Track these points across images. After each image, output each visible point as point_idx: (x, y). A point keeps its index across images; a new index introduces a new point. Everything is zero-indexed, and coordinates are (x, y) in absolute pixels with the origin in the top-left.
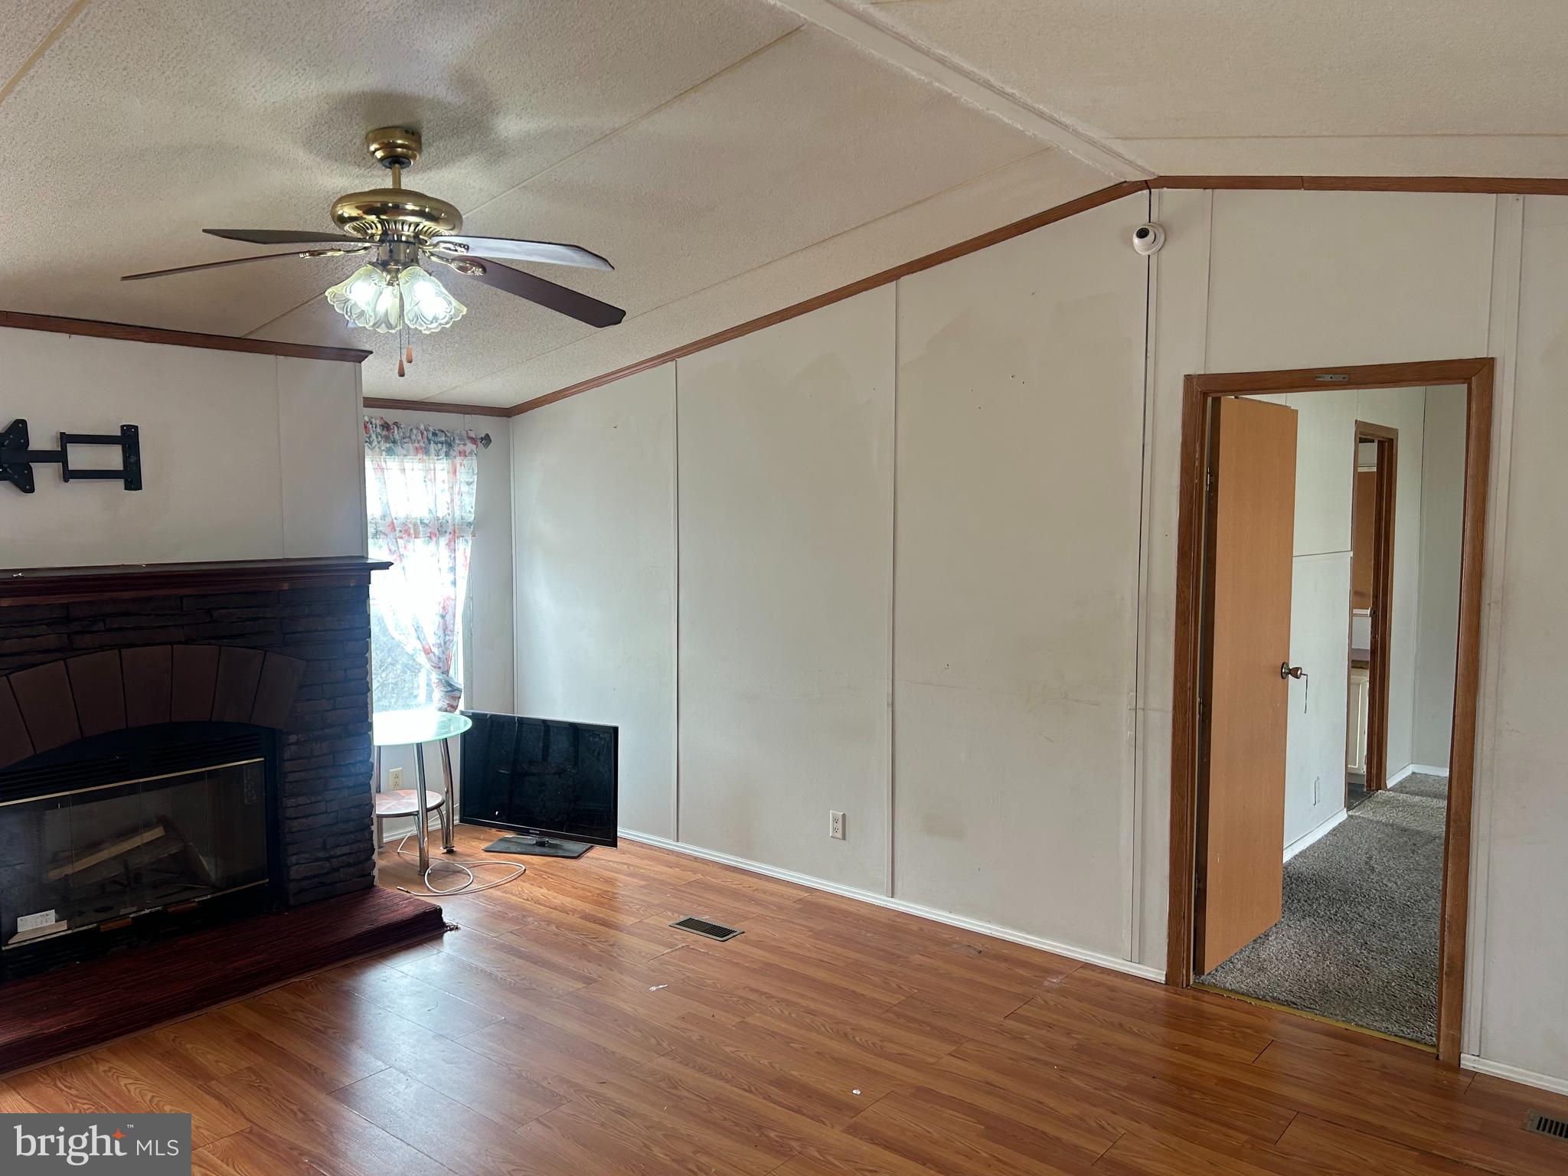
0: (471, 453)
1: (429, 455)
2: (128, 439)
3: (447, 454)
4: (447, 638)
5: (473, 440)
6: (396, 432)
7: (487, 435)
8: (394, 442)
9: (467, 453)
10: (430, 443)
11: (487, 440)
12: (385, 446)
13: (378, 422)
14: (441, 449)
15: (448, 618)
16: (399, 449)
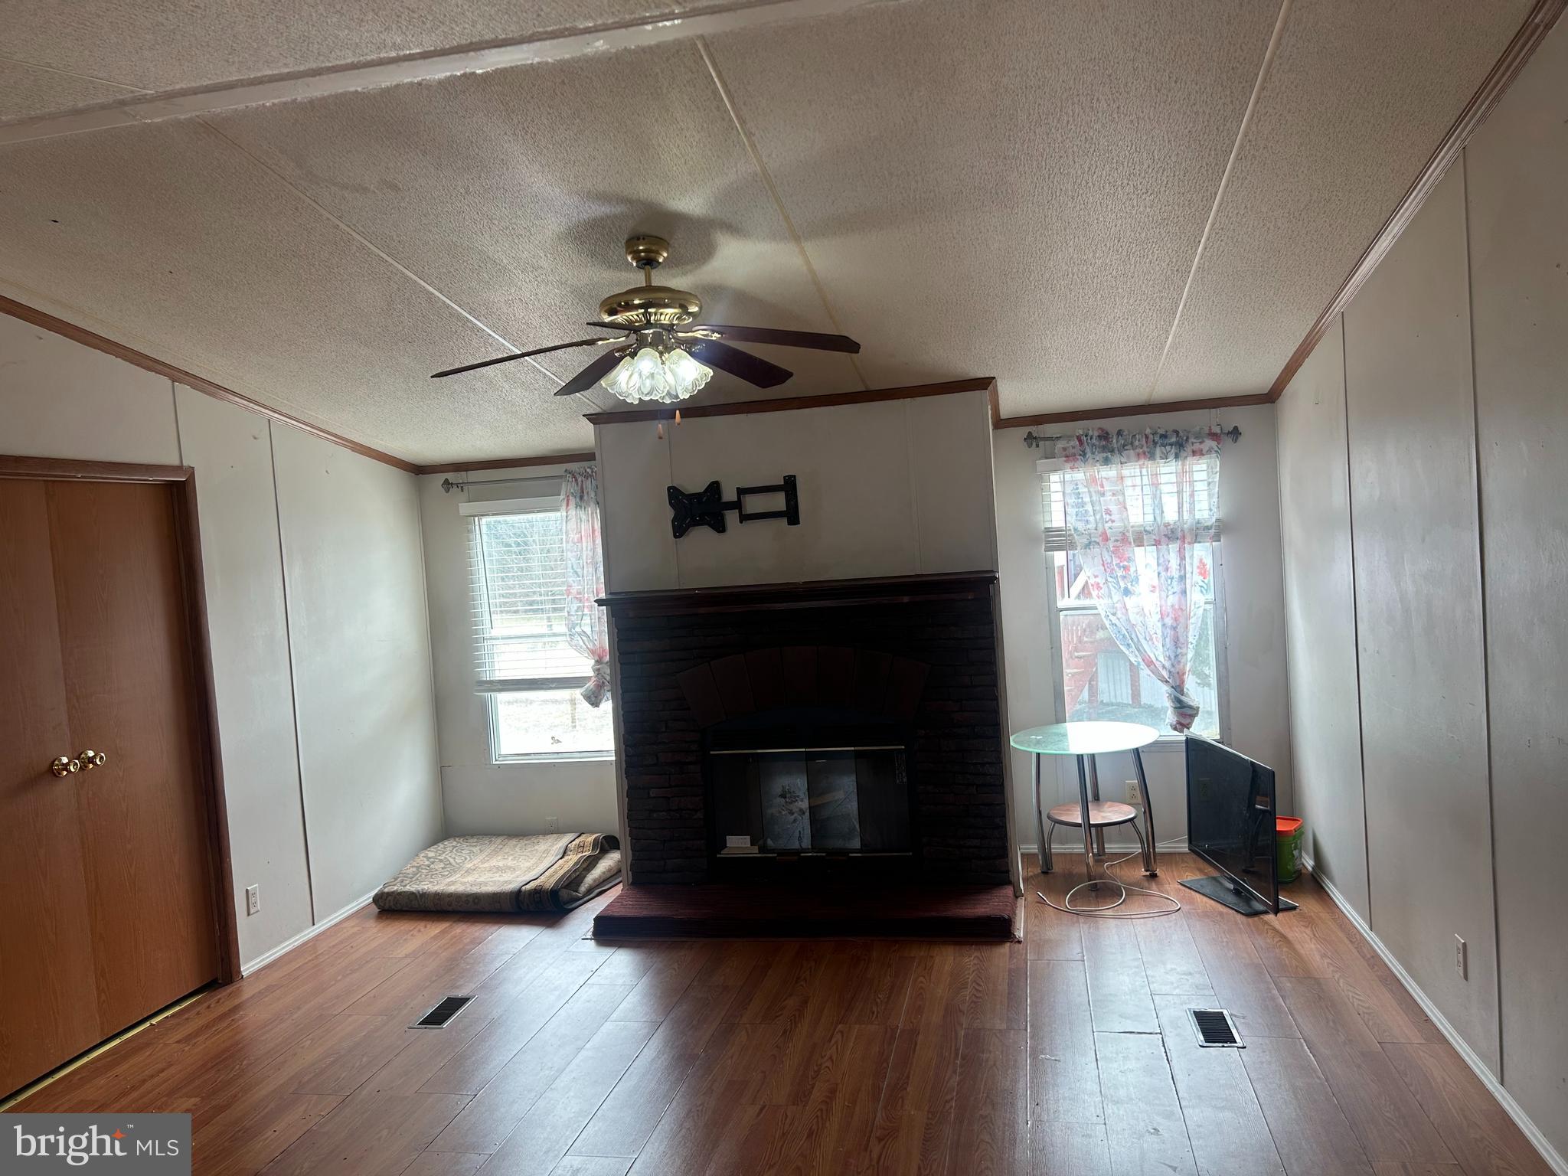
0: (1210, 451)
1: (1155, 459)
2: (789, 486)
3: (1177, 457)
4: (1179, 651)
5: (1213, 436)
6: (1115, 441)
7: (1236, 428)
8: (1112, 451)
9: (1204, 452)
10: (1155, 447)
11: (1235, 433)
12: (1100, 456)
13: (1096, 434)
14: (1170, 451)
15: (1180, 629)
16: (1116, 458)
